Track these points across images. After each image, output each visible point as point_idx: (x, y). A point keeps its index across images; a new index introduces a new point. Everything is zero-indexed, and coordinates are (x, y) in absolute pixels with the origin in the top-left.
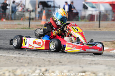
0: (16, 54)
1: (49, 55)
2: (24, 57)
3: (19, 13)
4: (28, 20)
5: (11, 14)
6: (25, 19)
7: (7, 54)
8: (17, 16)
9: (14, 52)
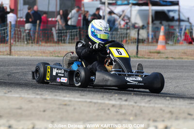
0: (115, 99)
1: (170, 101)
2: (128, 105)
4: (135, 42)
6: (130, 42)
7: (100, 99)
9: (111, 97)
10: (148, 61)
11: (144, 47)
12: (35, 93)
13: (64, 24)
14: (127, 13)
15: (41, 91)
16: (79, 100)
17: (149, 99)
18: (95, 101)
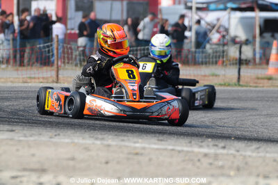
0: (208, 146)
2: (227, 154)
3: (214, 47)
4: (236, 64)
5: (193, 49)
6: (228, 63)
7: (187, 146)
8: (210, 55)
9: (202, 142)
10: (255, 91)
11: (249, 71)
12: (93, 137)
13: (133, 39)
14: (224, 22)
15: (101, 134)
16: (156, 146)
17: (258, 146)
18: (179, 148)
